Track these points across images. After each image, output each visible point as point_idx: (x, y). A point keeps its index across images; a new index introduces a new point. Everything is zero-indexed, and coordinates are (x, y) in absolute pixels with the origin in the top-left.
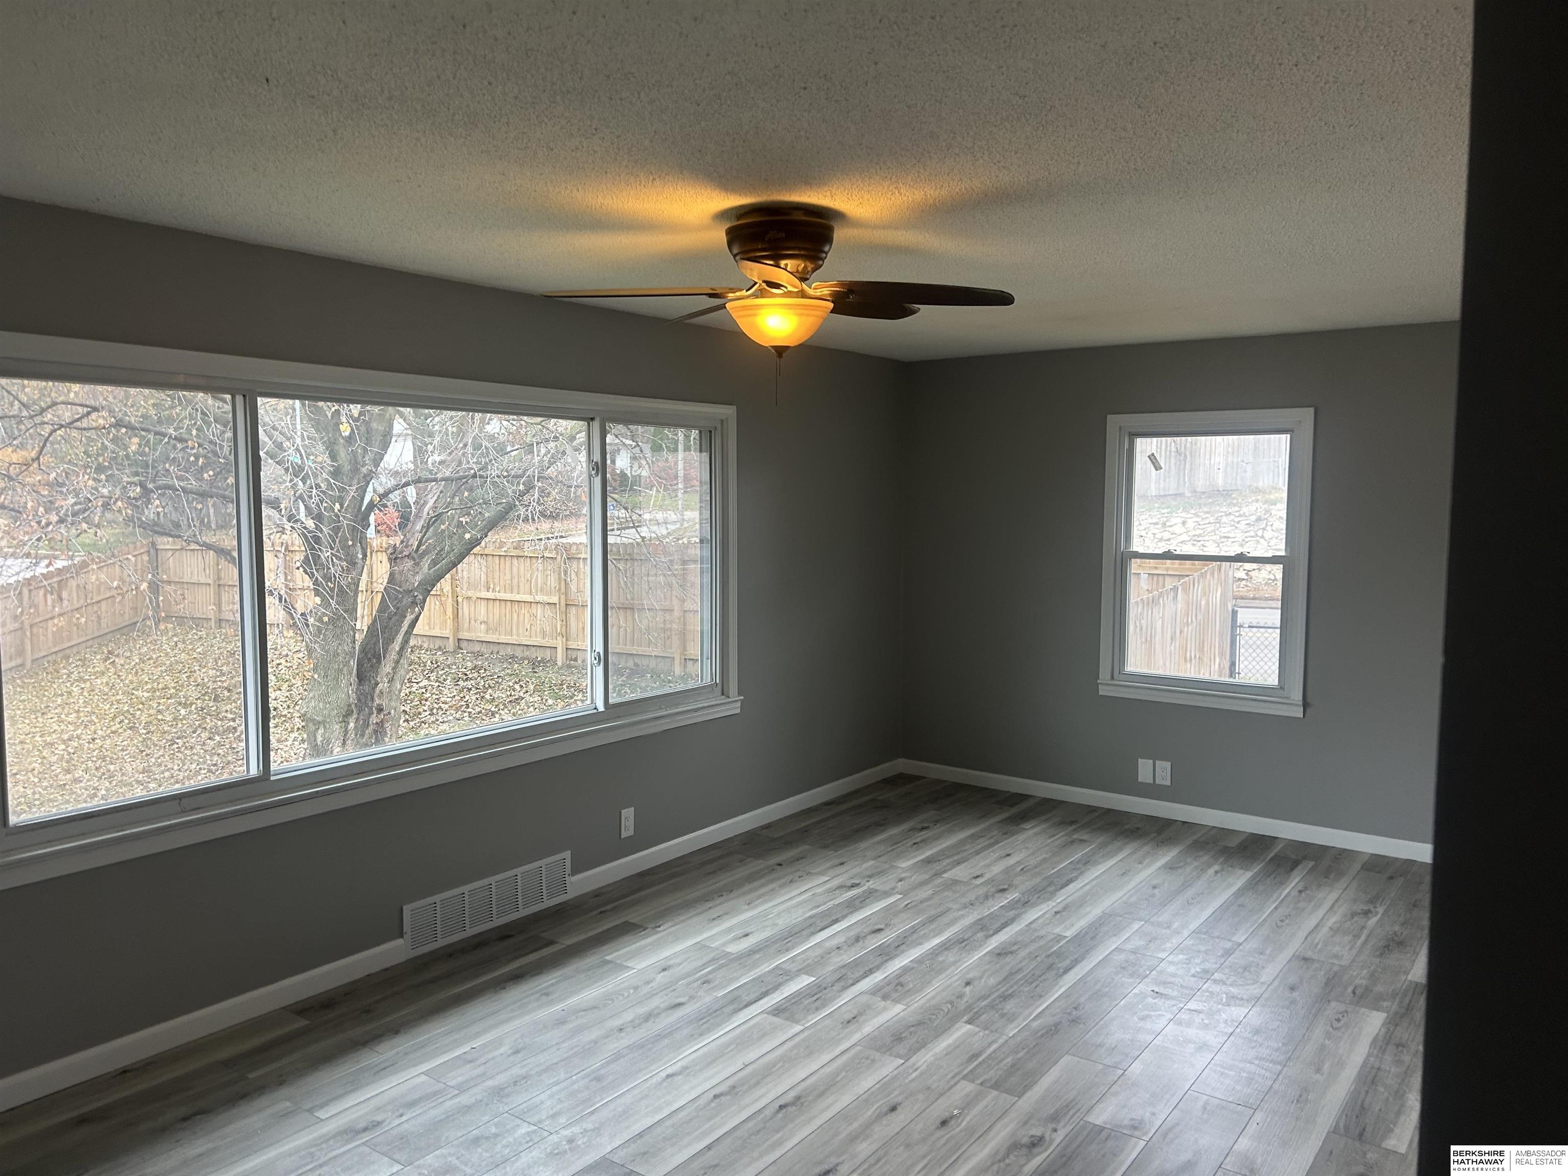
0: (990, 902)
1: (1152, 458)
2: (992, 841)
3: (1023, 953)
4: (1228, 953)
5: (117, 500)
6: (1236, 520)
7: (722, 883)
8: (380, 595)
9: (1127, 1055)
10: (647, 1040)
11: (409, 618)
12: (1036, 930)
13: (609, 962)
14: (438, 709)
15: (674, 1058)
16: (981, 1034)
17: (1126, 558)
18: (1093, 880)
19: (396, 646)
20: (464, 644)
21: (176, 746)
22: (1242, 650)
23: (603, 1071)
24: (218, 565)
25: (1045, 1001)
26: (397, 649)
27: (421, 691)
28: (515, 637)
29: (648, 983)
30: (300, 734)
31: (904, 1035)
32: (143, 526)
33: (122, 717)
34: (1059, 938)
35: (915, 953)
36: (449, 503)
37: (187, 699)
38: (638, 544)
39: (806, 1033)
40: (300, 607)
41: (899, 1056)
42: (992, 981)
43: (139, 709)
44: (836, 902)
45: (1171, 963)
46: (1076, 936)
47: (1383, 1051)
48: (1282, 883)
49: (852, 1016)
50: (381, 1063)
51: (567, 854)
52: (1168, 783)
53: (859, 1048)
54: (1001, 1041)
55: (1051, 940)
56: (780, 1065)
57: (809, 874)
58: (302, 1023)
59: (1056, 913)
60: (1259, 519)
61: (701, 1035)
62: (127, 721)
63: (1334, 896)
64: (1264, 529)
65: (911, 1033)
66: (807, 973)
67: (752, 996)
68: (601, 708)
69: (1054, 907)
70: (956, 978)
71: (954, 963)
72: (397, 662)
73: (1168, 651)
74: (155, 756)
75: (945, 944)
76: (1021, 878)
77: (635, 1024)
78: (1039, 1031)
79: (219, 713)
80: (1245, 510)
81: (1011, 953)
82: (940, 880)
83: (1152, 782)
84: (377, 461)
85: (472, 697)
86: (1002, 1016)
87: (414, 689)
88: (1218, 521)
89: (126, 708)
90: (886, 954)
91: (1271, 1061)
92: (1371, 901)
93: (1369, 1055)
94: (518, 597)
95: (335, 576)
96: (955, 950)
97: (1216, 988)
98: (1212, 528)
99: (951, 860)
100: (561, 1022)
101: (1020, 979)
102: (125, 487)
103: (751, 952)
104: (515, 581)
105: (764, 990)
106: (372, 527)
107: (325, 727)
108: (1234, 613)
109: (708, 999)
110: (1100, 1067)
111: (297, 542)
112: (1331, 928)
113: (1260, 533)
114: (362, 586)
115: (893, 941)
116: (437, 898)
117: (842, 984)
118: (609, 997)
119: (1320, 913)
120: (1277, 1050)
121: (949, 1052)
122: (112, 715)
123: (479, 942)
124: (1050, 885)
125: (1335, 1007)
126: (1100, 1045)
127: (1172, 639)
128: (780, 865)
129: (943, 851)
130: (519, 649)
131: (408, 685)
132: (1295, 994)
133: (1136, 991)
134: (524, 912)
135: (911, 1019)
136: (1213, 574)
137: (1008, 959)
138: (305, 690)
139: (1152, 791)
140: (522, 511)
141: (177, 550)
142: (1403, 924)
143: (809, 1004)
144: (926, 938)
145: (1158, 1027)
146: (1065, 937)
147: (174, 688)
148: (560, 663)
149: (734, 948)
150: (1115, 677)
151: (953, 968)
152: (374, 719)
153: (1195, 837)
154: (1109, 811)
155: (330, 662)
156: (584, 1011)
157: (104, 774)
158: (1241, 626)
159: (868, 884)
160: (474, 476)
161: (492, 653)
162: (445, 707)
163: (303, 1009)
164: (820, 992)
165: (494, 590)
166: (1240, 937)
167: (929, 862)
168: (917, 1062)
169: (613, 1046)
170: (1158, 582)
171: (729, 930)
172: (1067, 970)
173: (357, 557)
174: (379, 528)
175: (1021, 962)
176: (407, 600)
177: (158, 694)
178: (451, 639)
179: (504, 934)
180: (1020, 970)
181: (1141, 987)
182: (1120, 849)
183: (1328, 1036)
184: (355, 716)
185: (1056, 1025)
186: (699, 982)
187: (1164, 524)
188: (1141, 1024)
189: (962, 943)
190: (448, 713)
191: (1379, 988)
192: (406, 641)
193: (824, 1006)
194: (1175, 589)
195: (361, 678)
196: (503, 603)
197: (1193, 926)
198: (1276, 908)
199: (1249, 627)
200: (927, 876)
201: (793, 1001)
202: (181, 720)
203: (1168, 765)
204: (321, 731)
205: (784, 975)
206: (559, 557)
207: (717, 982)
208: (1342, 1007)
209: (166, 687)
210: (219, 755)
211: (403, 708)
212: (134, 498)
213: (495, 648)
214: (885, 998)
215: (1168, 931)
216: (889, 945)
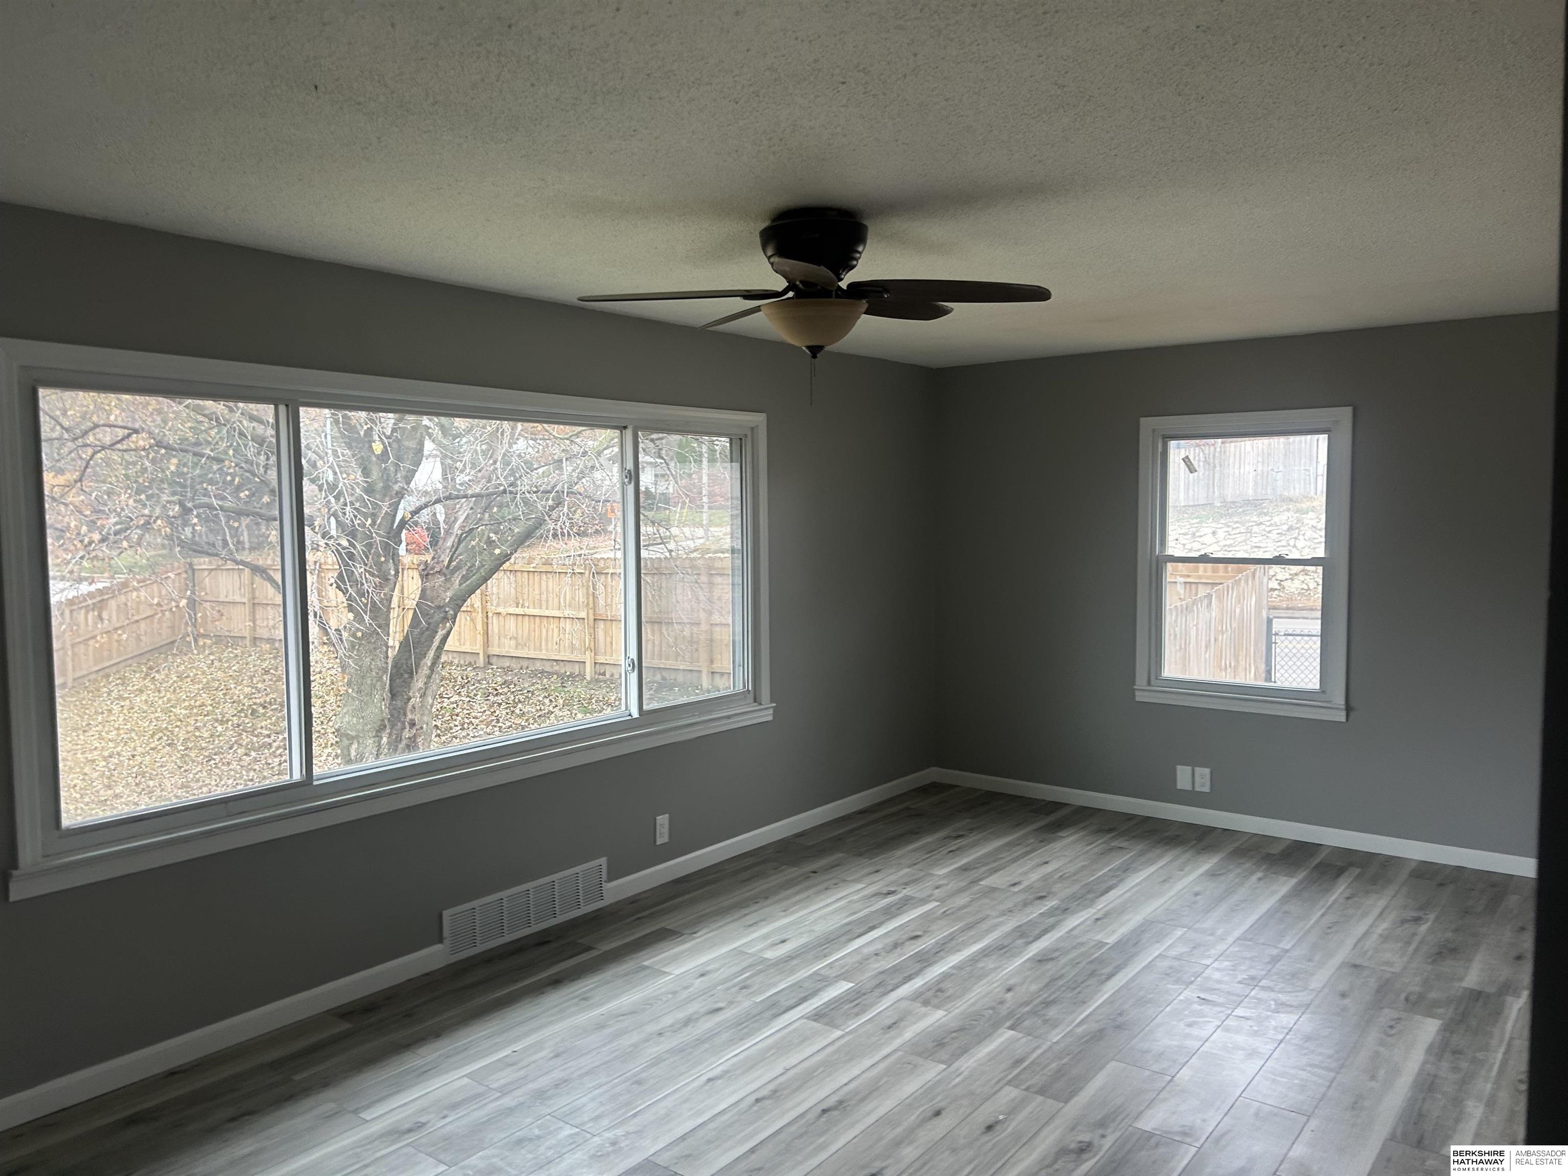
0: (1028, 910)
1: (1186, 460)
2: (1028, 849)
3: (1063, 961)
4: (1275, 960)
5: (157, 518)
6: (1268, 529)
7: (757, 890)
8: (411, 613)
9: (1174, 1061)
10: (687, 1045)
11: (441, 633)
12: (1076, 937)
13: (647, 967)
14: (468, 724)
15: (715, 1062)
16: (1024, 1040)
17: (1160, 562)
18: (1133, 887)
19: (428, 661)
20: (494, 660)
21: (213, 762)
22: (1278, 659)
23: (644, 1075)
24: (252, 584)
25: (1089, 1007)
26: (429, 664)
27: (452, 706)
28: (544, 652)
29: (686, 988)
30: (333, 750)
31: (946, 1041)
32: (182, 544)
33: (160, 734)
34: (1101, 944)
35: (954, 959)
36: (480, 519)
37: (224, 717)
38: (666, 558)
39: (848, 1038)
40: (333, 624)
41: (942, 1062)
42: (1034, 987)
43: (177, 726)
44: (873, 909)
45: (1217, 969)
46: (1117, 943)
47: (1440, 1056)
48: (1327, 890)
49: (893, 1021)
50: (425, 1065)
51: (603, 861)
52: (1207, 789)
53: (900, 1053)
54: (1045, 1047)
55: (1093, 947)
56: (821, 1070)
57: (844, 881)
58: (345, 1026)
59: (1097, 919)
60: (1291, 528)
61: (742, 1039)
62: (166, 738)
63: (1382, 903)
64: (1296, 538)
65: (953, 1038)
66: (845, 979)
67: (792, 1002)
68: (636, 714)
69: (1095, 914)
70: (998, 983)
71: (995, 969)
72: (429, 677)
73: (1203, 659)
74: (194, 772)
75: (984, 950)
76: (1060, 885)
77: (675, 1028)
78: (1083, 1037)
79: (255, 729)
80: (1276, 519)
81: (1052, 959)
82: (978, 887)
83: (1190, 789)
84: (408, 479)
85: (502, 712)
86: (1046, 1022)
87: (445, 705)
88: (1249, 531)
89: (164, 726)
90: (924, 960)
91: (1323, 1068)
92: (1421, 908)
93: (1425, 1063)
94: (547, 613)
95: (368, 592)
96: (994, 957)
97: (1264, 995)
98: (1243, 538)
99: (987, 868)
100: (600, 1026)
101: (1063, 986)
102: (164, 506)
103: (789, 958)
104: (544, 597)
105: (803, 995)
106: (404, 544)
107: (358, 742)
108: (1270, 622)
109: (746, 1004)
110: (1147, 1073)
111: (330, 561)
112: (1381, 935)
113: (1292, 542)
114: (394, 603)
115: (931, 949)
116: (475, 903)
117: (881, 990)
118: (648, 1002)
119: (1369, 920)
120: (1330, 1057)
121: (993, 1057)
122: (151, 732)
123: (517, 948)
124: (1089, 892)
125: (1387, 1015)
126: (1147, 1052)
127: (1206, 647)
128: (815, 872)
129: (980, 858)
130: (548, 664)
131: (439, 700)
132: (1346, 1001)
133: (1181, 997)
134: (560, 919)
135: (954, 1024)
136: (1247, 581)
137: (1050, 965)
138: (339, 706)
139: (1192, 798)
140: (551, 526)
141: (212, 570)
142: (1456, 930)
143: (849, 1009)
144: (966, 944)
145: (1205, 1034)
146: (1107, 944)
147: (211, 705)
148: (588, 677)
149: (770, 955)
150: (1152, 683)
151: (993, 975)
152: (407, 734)
153: (1236, 845)
154: (1147, 819)
155: (363, 678)
156: (623, 1015)
157: (143, 790)
158: (1276, 634)
159: (905, 891)
160: (505, 491)
161: (521, 668)
162: (476, 721)
163: (346, 1013)
164: (859, 998)
165: (523, 606)
166: (1286, 944)
167: (965, 870)
168: (961, 1067)
169: (653, 1050)
170: (1191, 589)
171: (765, 937)
172: (1110, 976)
173: (389, 574)
174: (409, 547)
175: (1063, 968)
176: (438, 617)
177: (195, 711)
178: (481, 656)
179: (543, 939)
180: (1060, 977)
181: (1187, 993)
182: (1159, 857)
183: (1382, 1043)
184: (388, 731)
185: (1101, 1031)
186: (737, 988)
187: (1194, 534)
188: (1188, 1030)
189: (1002, 949)
190: (479, 728)
191: (1433, 995)
192: (437, 657)
193: (864, 1011)
194: (1209, 596)
195: (393, 695)
196: (532, 618)
197: (1237, 933)
198: (1323, 915)
199: (1285, 635)
200: (963, 884)
201: (833, 1006)
202: (219, 736)
203: (1207, 771)
204: (355, 746)
205: (822, 981)
206: (587, 572)
207: (756, 987)
208: (1396, 1015)
209: (203, 705)
210: (255, 770)
211: (434, 723)
212: (174, 517)
213: (525, 664)
214: (926, 1003)
215: (1211, 938)
216: (927, 952)
